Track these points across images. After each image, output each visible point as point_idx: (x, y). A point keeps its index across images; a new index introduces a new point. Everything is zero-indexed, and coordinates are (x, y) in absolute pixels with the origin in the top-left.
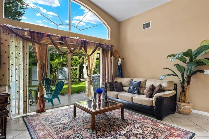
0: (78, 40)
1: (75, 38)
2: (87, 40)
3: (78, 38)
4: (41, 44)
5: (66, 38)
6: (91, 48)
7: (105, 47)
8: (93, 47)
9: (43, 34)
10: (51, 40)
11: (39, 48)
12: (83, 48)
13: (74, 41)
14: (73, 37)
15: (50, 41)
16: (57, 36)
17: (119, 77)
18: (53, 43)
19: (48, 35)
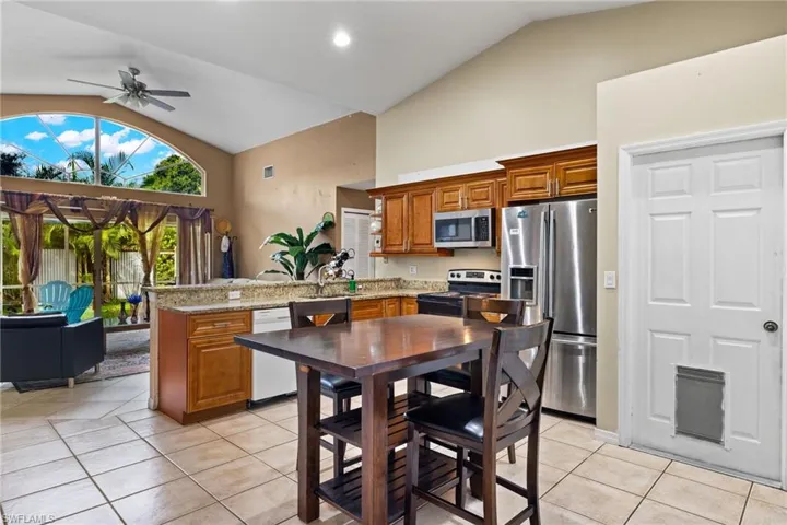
0: (114, 202)
1: (108, 198)
2: (137, 201)
3: (115, 198)
4: (27, 215)
5: (84, 199)
6: (149, 216)
7: (187, 212)
8: (153, 213)
9: (32, 195)
10: (49, 205)
11: (23, 224)
12: (127, 218)
13: (104, 205)
14: (104, 197)
15: (47, 209)
16: (63, 198)
17: (223, 276)
18: (53, 211)
19: (44, 198)
